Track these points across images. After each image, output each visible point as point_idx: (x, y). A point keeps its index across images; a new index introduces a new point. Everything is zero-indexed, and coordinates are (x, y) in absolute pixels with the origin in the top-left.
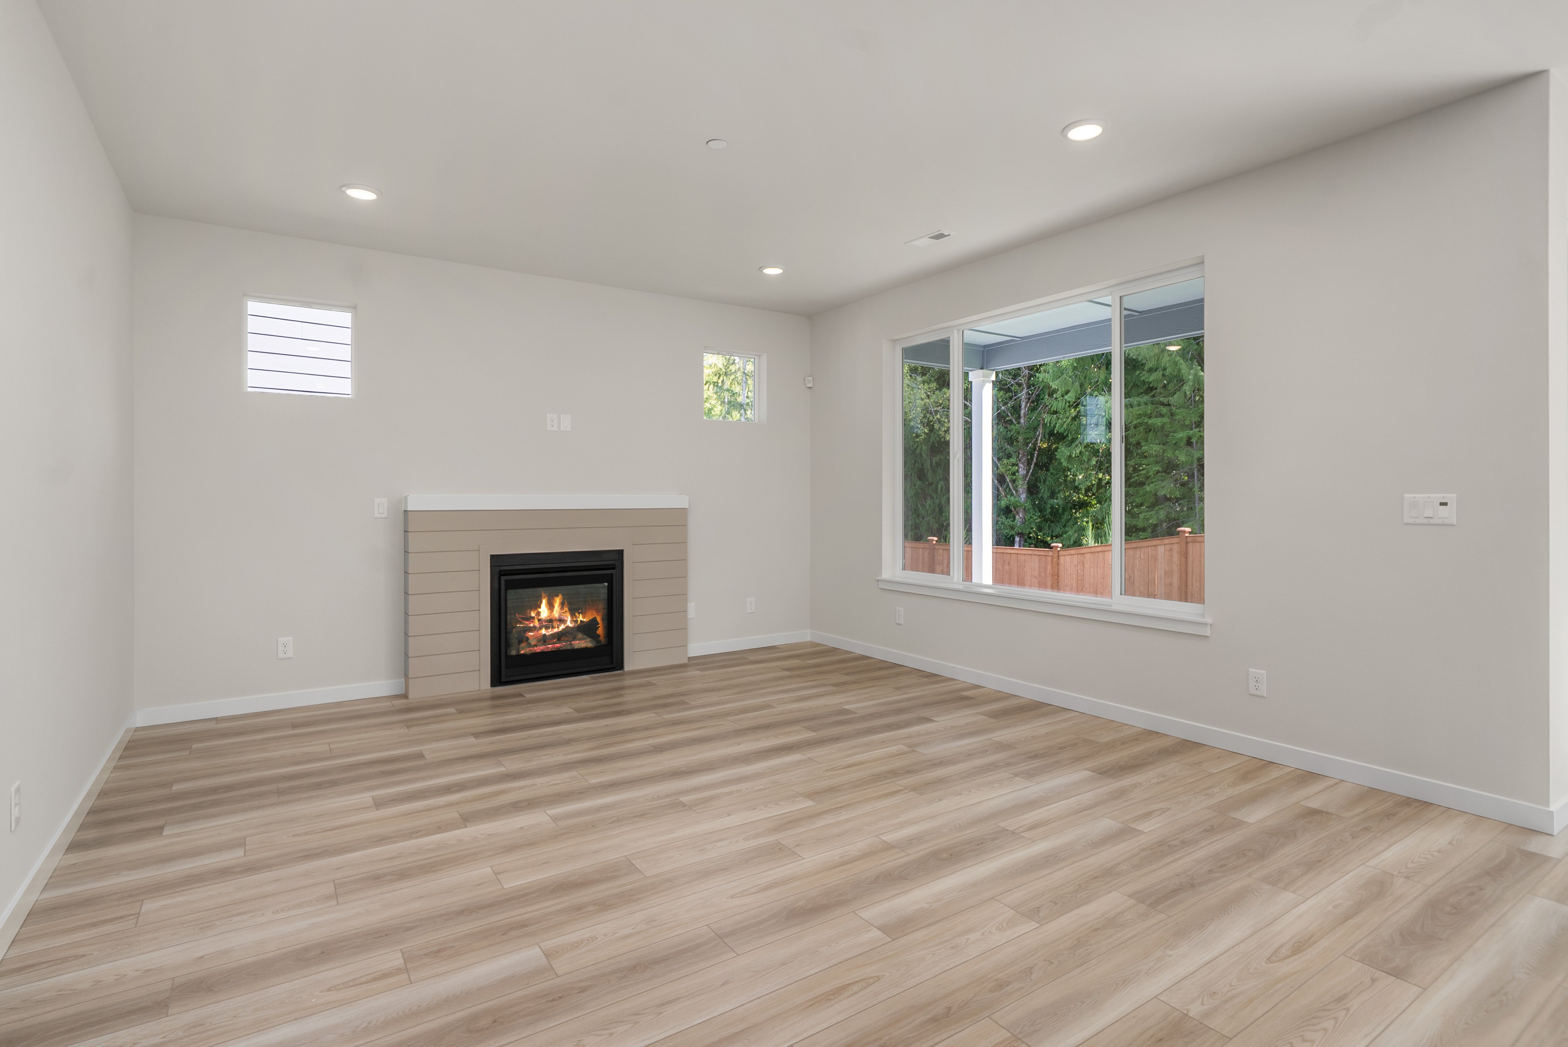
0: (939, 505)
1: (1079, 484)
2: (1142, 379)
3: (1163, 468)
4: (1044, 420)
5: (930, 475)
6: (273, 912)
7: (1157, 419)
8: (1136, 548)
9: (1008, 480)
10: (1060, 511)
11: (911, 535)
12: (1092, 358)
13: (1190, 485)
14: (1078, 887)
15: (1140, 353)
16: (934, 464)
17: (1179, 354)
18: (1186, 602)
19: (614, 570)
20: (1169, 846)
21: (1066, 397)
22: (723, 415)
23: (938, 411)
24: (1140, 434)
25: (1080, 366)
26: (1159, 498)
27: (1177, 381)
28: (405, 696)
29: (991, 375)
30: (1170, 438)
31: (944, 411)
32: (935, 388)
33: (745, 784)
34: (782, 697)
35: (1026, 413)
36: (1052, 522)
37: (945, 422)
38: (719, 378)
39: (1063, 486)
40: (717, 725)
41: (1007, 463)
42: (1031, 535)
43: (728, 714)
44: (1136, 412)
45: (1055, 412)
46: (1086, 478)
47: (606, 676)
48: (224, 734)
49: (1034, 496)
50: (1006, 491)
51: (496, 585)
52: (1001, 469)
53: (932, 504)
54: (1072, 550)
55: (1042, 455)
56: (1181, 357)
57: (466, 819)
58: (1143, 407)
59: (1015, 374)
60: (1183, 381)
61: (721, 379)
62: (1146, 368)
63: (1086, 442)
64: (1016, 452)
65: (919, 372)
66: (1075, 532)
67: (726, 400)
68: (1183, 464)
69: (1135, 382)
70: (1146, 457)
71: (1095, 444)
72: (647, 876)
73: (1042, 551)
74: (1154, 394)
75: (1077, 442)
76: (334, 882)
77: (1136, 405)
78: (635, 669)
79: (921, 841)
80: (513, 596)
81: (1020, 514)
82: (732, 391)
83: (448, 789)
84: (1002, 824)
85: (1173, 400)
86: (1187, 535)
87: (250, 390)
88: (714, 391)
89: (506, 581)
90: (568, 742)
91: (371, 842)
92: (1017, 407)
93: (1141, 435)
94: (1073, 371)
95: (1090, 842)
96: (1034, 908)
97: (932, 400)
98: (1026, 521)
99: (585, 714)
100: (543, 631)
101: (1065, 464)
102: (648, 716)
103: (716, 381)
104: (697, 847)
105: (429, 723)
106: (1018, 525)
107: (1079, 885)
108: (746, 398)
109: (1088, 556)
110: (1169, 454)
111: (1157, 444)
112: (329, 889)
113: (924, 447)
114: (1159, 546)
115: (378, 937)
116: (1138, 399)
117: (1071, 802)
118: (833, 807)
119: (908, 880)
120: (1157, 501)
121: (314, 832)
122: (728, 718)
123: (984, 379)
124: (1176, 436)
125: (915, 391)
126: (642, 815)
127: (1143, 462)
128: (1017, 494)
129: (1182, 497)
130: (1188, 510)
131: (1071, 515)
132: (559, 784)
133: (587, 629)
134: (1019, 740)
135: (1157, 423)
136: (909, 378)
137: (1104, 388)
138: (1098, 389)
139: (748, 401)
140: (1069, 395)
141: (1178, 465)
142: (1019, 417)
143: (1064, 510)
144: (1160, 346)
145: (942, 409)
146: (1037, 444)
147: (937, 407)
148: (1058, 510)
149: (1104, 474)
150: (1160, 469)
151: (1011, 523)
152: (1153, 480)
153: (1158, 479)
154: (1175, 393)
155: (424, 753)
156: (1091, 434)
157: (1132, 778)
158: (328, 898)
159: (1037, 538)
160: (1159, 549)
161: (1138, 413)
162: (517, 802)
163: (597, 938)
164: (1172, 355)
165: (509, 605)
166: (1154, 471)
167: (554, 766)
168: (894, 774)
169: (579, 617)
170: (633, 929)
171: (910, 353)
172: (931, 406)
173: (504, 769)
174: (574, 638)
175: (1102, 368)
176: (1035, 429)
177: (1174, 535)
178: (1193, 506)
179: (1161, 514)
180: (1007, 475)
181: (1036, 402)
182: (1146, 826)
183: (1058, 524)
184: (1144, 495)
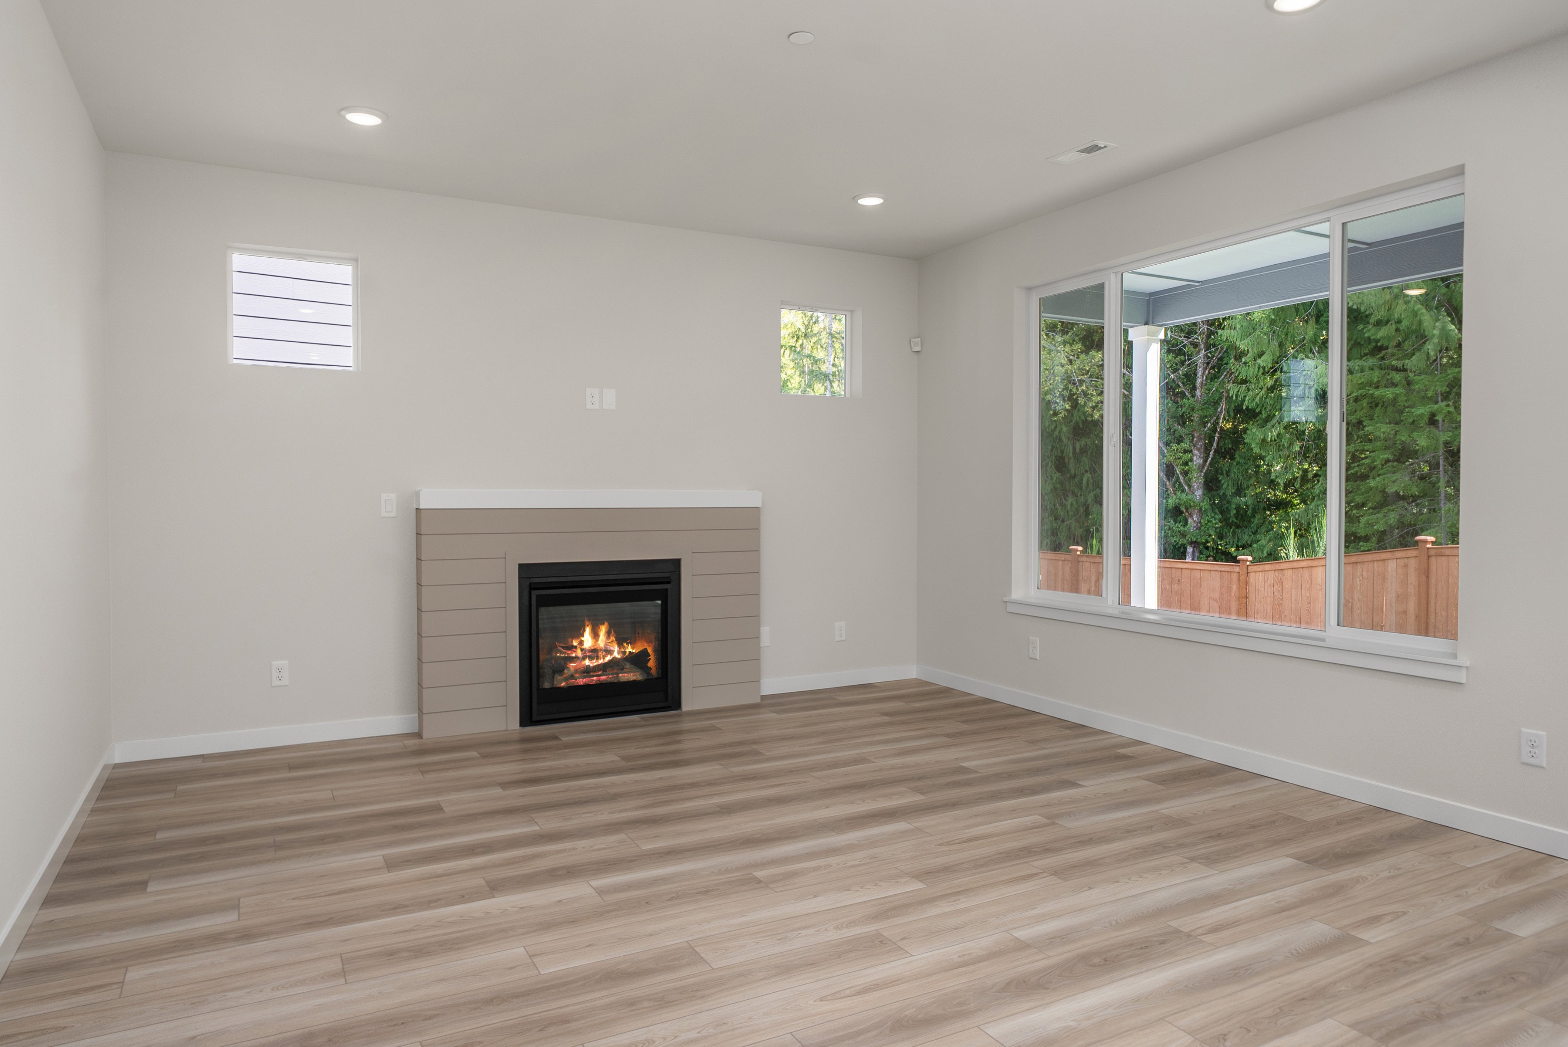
0: (1084, 505)
1: (1276, 477)
2: (1366, 335)
3: (1395, 455)
4: (1228, 392)
5: (1072, 466)
6: (272, 989)
7: (1386, 390)
8: (1357, 563)
9: (1178, 472)
10: (1249, 512)
11: (1047, 544)
12: (1296, 308)
13: (1433, 479)
14: (1278, 1011)
15: (1363, 301)
16: (1078, 450)
17: (1419, 300)
18: (1427, 636)
19: (669, 585)
20: (1405, 962)
21: (1259, 361)
22: (802, 388)
23: (1084, 381)
24: (1362, 409)
25: (1280, 319)
26: (1389, 497)
27: (1416, 337)
28: (419, 735)
29: (1159, 332)
30: (1405, 414)
31: (1091, 381)
32: (1079, 350)
33: (836, 858)
34: (881, 749)
35: (1204, 383)
36: (1238, 527)
37: (1092, 396)
38: (797, 341)
39: (1253, 479)
40: (798, 783)
41: (1177, 449)
42: (1209, 545)
43: (812, 768)
44: (1357, 381)
45: (1244, 382)
46: (1285, 469)
47: (658, 717)
48: (211, 775)
49: (1214, 493)
50: (1175, 487)
51: (526, 603)
52: (1169, 457)
53: (1074, 503)
54: (1267, 565)
55: (1225, 439)
56: (1422, 305)
57: (495, 888)
58: (1367, 373)
59: (1190, 330)
60: (1426, 337)
61: (800, 342)
62: (1372, 320)
63: (1286, 420)
64: (1189, 434)
65: (1058, 329)
66: (1270, 541)
67: (806, 369)
68: (1423, 450)
69: (1356, 339)
70: (1370, 441)
71: (1299, 423)
72: (714, 968)
73: (1224, 566)
74: (1384, 356)
75: (1274, 421)
76: (341, 957)
77: (1358, 370)
78: (694, 709)
79: (1065, 940)
80: (547, 615)
81: (1194, 516)
82: (814, 357)
83: (471, 850)
84: (1174, 924)
85: (1410, 364)
86: (1429, 546)
87: (235, 361)
88: (791, 358)
89: (537, 596)
90: (614, 798)
91: (383, 911)
92: (1191, 375)
93: (1365, 411)
94: (1269, 326)
95: (1295, 952)
96: (1219, 1035)
97: (1075, 367)
98: (1201, 526)
99: (635, 763)
100: (587, 662)
101: (1256, 450)
102: (713, 768)
103: (794, 345)
104: (777, 934)
105: (447, 769)
106: (1192, 531)
107: (1280, 1008)
108: (831, 366)
109: (1288, 573)
110: (1403, 437)
111: (1387, 423)
112: (335, 965)
113: (1065, 429)
114: (1390, 561)
115: (393, 1025)
116: (1360, 363)
117: (1268, 898)
118: (949, 892)
119: (1049, 990)
120: (1386, 501)
121: (317, 896)
122: (813, 774)
123: (1149, 337)
124: (1414, 412)
125: (1053, 355)
126: (707, 891)
127: (1366, 448)
128: (1190, 490)
129: (1421, 495)
130: (1430, 513)
131: (1265, 518)
132: (605, 849)
133: (638, 660)
134: (1195, 814)
135: (1387, 394)
136: (1045, 337)
137: (1313, 348)
138: (1304, 349)
139: (834, 369)
140: (1263, 358)
141: (1416, 452)
142: (1194, 388)
143: (1254, 511)
144: (1393, 291)
145: (1089, 378)
146: (1218, 423)
147: (1083, 375)
148: (1247, 511)
149: (1310, 464)
150: (1391, 457)
151: (1182, 528)
152: (1381, 472)
153: (1388, 470)
154: (1414, 354)
155: (443, 805)
156: (1294, 410)
157: (1352, 870)
158: (333, 975)
159: (1217, 549)
160: (1389, 564)
161: (1360, 382)
162: (554, 870)
163: (654, 1042)
164: (1409, 302)
165: (541, 626)
166: (1381, 460)
167: (598, 826)
168: (1027, 852)
169: (627, 648)
170: (699, 1033)
171: (1048, 304)
172: (1075, 374)
173: (538, 828)
174: (622, 669)
175: (1310, 322)
176: (1216, 403)
177: (1409, 547)
178: (1437, 507)
179: (1391, 517)
180: (1177, 466)
181: (1217, 368)
182: (1373, 935)
183: (1245, 530)
184: (1367, 492)
